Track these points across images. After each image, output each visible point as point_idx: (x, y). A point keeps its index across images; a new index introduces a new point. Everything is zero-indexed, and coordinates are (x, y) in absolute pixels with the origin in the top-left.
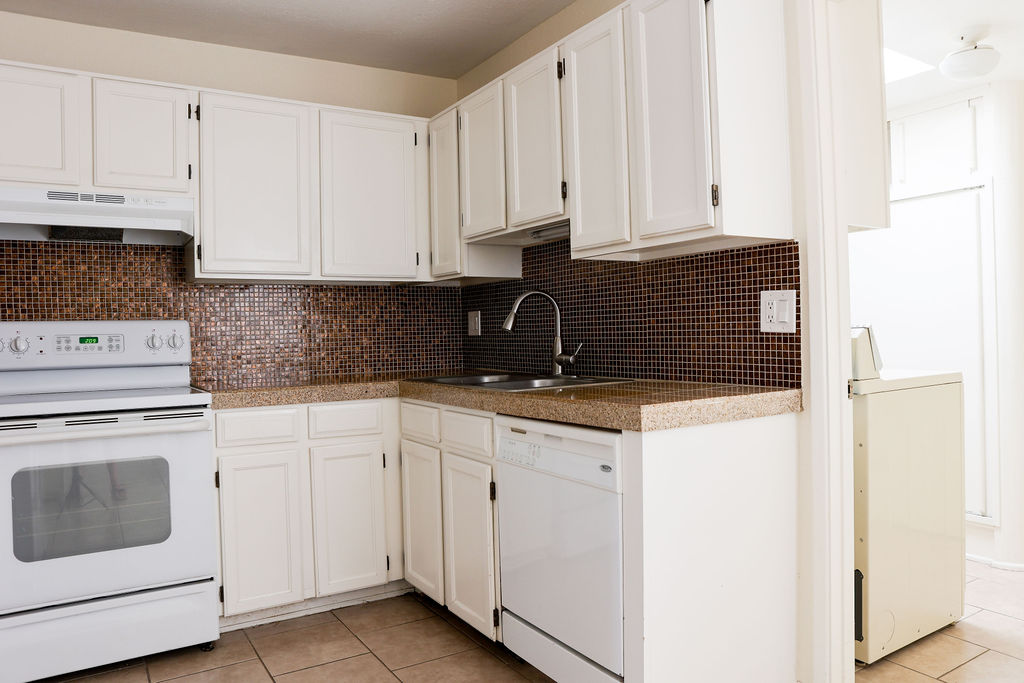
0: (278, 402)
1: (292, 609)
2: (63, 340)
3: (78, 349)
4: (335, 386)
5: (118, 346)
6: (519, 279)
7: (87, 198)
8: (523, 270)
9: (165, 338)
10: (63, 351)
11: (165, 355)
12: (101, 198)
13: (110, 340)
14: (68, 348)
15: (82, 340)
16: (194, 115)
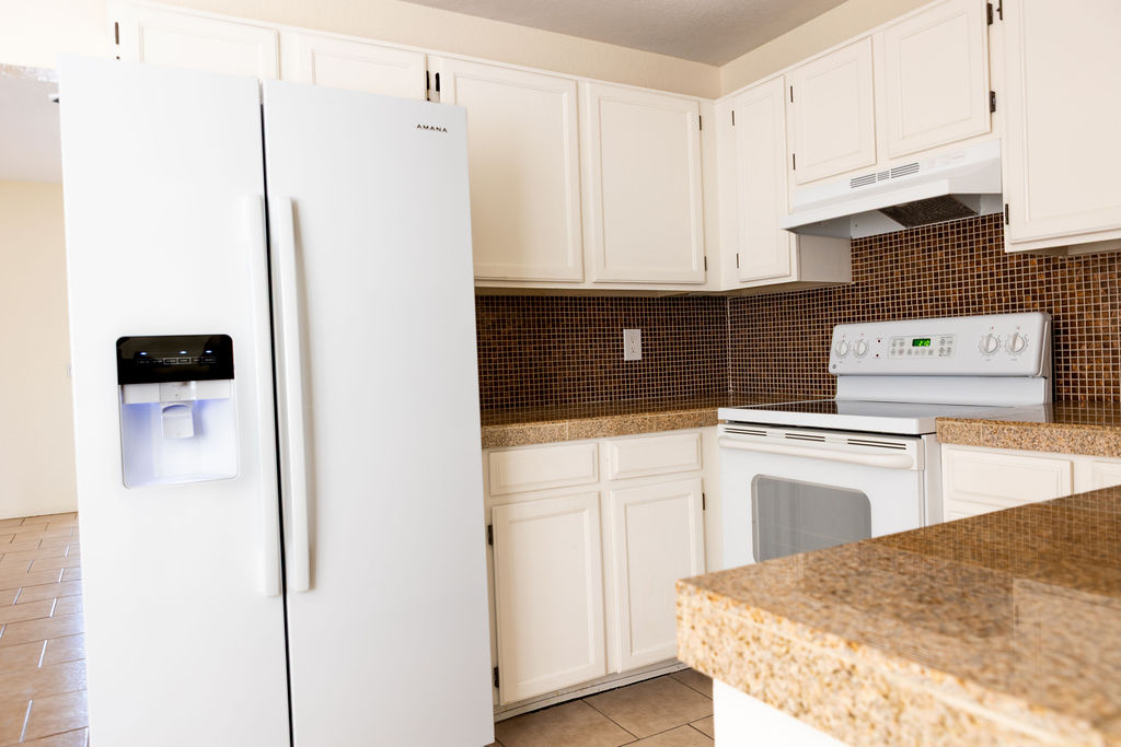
2: (898, 342)
3: (910, 352)
5: (949, 350)
7: (883, 176)
9: (1005, 338)
10: (897, 354)
11: (1002, 363)
12: (897, 172)
13: (943, 342)
14: (901, 352)
15: (915, 343)
16: (996, 15)
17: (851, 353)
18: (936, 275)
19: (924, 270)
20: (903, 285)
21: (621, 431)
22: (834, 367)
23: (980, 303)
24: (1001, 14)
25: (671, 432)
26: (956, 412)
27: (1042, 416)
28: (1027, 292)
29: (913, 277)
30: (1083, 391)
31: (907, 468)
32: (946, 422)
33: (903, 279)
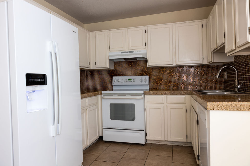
0: (159, 94)
1: (164, 142)
3: (128, 81)
4: (173, 91)
5: (135, 81)
6: (233, 62)
7: (127, 52)
8: (234, 59)
9: (143, 79)
11: (143, 83)
12: (130, 52)
13: (134, 80)
14: (126, 81)
16: (146, 32)
17: (117, 82)
18: (130, 69)
19: (128, 68)
20: (124, 70)
21: (89, 96)
22: (114, 84)
23: (137, 74)
24: (147, 32)
25: (94, 96)
26: (146, 90)
27: (148, 90)
28: (144, 73)
29: (126, 69)
30: (152, 87)
31: (142, 99)
32: (146, 92)
33: (124, 69)
